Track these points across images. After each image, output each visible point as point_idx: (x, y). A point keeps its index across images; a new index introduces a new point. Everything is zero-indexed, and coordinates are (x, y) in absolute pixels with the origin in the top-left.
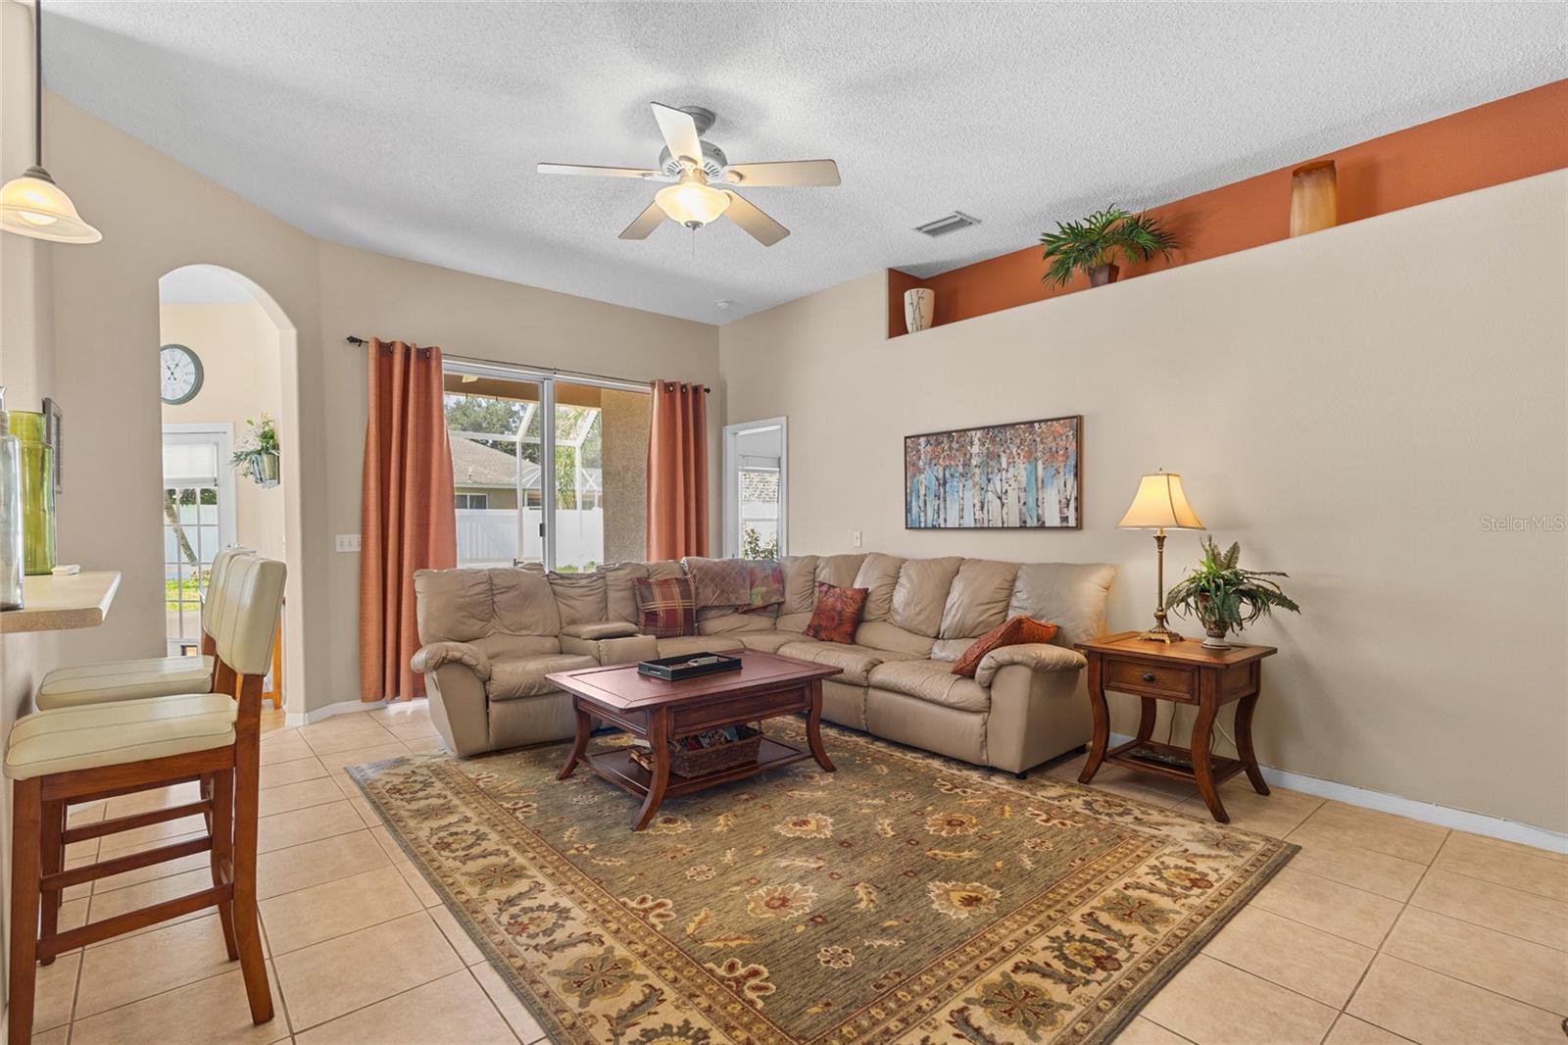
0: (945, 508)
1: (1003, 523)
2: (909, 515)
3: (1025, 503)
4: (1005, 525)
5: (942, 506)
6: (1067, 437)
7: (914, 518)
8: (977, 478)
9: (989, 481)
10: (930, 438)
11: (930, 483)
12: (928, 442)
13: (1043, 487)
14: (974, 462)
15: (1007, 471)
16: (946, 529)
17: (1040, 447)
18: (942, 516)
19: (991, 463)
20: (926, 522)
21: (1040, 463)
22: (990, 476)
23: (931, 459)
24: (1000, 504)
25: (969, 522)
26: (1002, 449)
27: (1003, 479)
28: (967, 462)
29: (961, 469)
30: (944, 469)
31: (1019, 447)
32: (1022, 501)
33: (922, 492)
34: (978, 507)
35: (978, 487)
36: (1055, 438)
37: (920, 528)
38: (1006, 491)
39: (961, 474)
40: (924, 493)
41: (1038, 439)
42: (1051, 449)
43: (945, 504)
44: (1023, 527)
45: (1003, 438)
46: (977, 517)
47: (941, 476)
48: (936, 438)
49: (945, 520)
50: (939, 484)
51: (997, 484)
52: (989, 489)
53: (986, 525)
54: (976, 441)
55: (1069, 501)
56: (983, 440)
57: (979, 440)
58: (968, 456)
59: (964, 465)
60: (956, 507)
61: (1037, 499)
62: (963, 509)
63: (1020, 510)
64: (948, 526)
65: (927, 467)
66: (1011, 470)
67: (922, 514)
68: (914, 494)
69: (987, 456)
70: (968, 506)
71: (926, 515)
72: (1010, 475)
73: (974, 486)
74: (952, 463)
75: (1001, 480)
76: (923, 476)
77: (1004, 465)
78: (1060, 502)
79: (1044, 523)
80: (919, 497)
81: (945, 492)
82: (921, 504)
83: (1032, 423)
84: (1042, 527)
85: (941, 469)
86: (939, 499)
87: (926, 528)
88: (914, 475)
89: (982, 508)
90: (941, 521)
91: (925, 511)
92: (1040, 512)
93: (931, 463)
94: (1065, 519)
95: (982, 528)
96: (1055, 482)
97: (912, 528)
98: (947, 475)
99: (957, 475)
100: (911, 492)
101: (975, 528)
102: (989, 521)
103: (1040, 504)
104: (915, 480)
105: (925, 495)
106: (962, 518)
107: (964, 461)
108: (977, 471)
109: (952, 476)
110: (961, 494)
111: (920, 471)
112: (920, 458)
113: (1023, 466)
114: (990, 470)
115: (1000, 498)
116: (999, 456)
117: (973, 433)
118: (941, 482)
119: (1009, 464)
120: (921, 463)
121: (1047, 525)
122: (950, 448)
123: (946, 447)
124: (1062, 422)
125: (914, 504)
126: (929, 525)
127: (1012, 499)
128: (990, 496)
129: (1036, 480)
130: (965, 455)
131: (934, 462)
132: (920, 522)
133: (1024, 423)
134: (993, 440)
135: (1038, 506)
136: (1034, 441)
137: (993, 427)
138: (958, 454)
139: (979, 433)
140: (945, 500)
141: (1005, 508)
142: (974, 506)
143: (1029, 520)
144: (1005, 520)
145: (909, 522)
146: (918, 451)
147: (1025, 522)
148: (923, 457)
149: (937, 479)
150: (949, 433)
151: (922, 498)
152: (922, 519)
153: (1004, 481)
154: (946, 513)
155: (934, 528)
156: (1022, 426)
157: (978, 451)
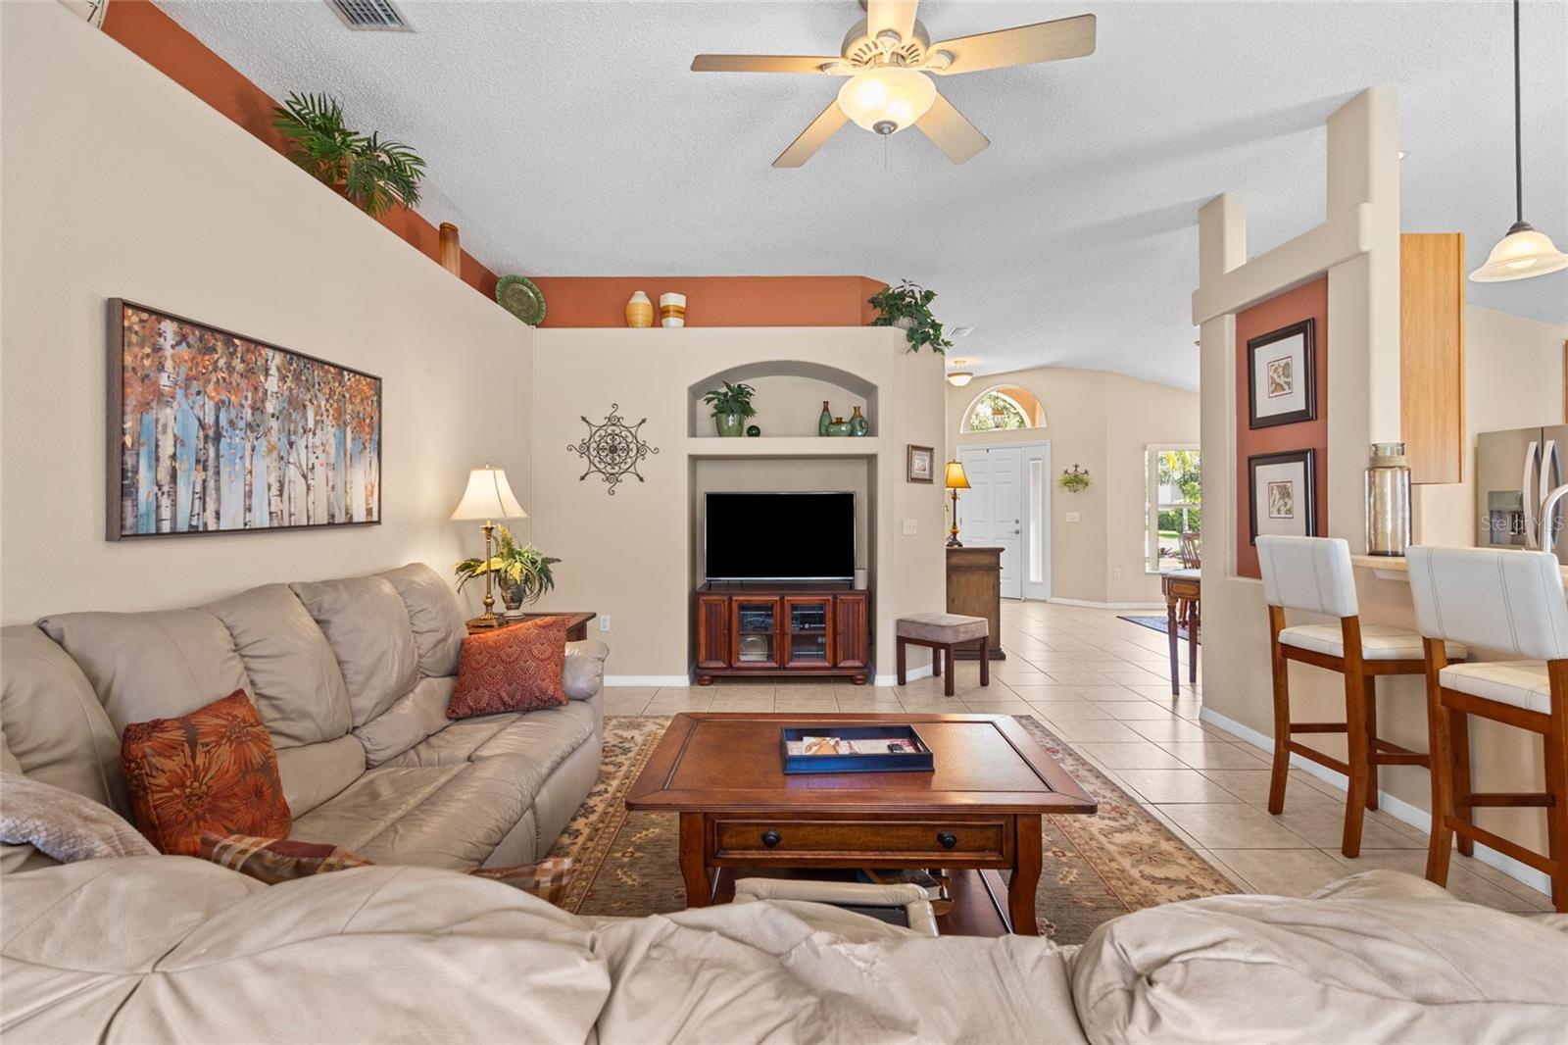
0: (218, 489)
1: (308, 520)
2: (128, 504)
3: (333, 487)
4: (311, 523)
5: (211, 484)
6: (372, 401)
7: (142, 508)
8: (274, 437)
9: (291, 444)
10: (187, 329)
11: (185, 428)
12: (182, 339)
13: (351, 466)
14: (271, 407)
15: (314, 434)
16: (218, 532)
17: (349, 407)
18: (211, 506)
19: (294, 415)
20: (174, 519)
21: (349, 430)
22: (293, 438)
23: (189, 379)
24: (305, 487)
25: (260, 518)
26: (308, 397)
27: (310, 445)
28: (259, 404)
29: (248, 413)
30: (218, 409)
31: (327, 400)
32: (331, 484)
33: (167, 448)
34: (274, 491)
35: (275, 454)
36: (362, 400)
37: (158, 535)
38: (313, 468)
39: (249, 425)
40: (170, 451)
41: (347, 396)
42: (359, 413)
43: (217, 481)
44: (331, 525)
45: (310, 379)
46: (273, 509)
47: (210, 420)
48: (202, 335)
49: (218, 514)
50: (206, 437)
51: (300, 455)
52: (291, 461)
53: (286, 524)
54: (273, 371)
55: (373, 487)
56: (284, 372)
57: (278, 369)
58: (260, 394)
59: (254, 409)
60: (239, 489)
61: (346, 482)
62: (251, 491)
63: (329, 497)
64: (221, 528)
65: (180, 393)
66: (318, 432)
67: (165, 502)
68: (143, 451)
69: (290, 403)
70: (259, 487)
71: (174, 504)
72: (317, 441)
73: (270, 450)
74: (233, 398)
75: (307, 447)
76: (168, 411)
77: (311, 424)
78: (366, 487)
79: (351, 516)
80: (157, 459)
81: (218, 456)
82: (164, 476)
83: (341, 369)
84: (350, 524)
85: (210, 406)
86: (205, 469)
87: (174, 534)
88: (145, 406)
89: (281, 495)
90: (210, 516)
91: (173, 495)
92: (349, 502)
93: (187, 387)
94: (369, 512)
95: (281, 529)
96: (363, 460)
97: (137, 536)
98: (223, 422)
99: (242, 424)
100: (137, 442)
101: (271, 529)
102: (290, 515)
103: (348, 490)
104: (149, 418)
105: (174, 457)
106: (250, 510)
107: (255, 402)
108: (274, 423)
109: (232, 423)
110: (248, 466)
111: (162, 399)
112: (161, 368)
113: (332, 430)
114: (292, 427)
115: (305, 477)
116: (305, 406)
117: (270, 353)
118: (211, 433)
119: (316, 422)
120: (164, 381)
121: (355, 520)
122: (230, 368)
123: (222, 363)
124: (368, 380)
125: (144, 476)
126: (183, 526)
127: (319, 478)
128: (292, 473)
129: (345, 454)
130: (256, 389)
131: (195, 386)
132: (159, 520)
133: (335, 366)
134: (297, 378)
135: (346, 492)
136: (344, 396)
137: (300, 356)
138: (243, 383)
139: (278, 358)
140: (218, 473)
141: (311, 492)
142: (269, 489)
143: (337, 514)
144: (311, 513)
145: (129, 520)
146: (157, 349)
147: (333, 516)
148: (169, 365)
149: (202, 426)
150: (229, 336)
151: (165, 463)
152: (166, 513)
153: (310, 449)
154: (218, 500)
155: (193, 532)
156: (332, 369)
157: (276, 389)
